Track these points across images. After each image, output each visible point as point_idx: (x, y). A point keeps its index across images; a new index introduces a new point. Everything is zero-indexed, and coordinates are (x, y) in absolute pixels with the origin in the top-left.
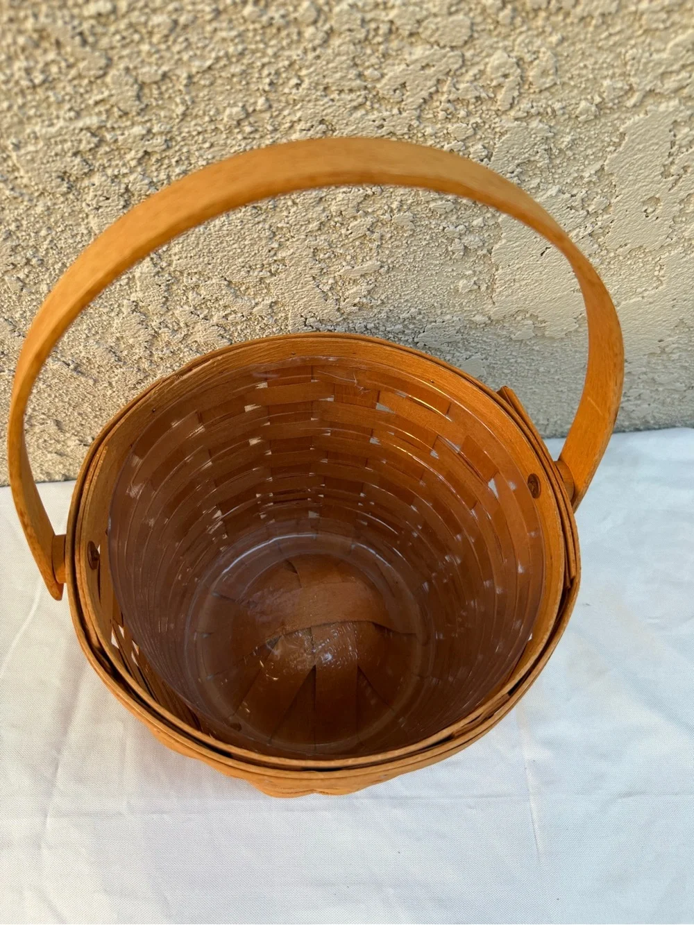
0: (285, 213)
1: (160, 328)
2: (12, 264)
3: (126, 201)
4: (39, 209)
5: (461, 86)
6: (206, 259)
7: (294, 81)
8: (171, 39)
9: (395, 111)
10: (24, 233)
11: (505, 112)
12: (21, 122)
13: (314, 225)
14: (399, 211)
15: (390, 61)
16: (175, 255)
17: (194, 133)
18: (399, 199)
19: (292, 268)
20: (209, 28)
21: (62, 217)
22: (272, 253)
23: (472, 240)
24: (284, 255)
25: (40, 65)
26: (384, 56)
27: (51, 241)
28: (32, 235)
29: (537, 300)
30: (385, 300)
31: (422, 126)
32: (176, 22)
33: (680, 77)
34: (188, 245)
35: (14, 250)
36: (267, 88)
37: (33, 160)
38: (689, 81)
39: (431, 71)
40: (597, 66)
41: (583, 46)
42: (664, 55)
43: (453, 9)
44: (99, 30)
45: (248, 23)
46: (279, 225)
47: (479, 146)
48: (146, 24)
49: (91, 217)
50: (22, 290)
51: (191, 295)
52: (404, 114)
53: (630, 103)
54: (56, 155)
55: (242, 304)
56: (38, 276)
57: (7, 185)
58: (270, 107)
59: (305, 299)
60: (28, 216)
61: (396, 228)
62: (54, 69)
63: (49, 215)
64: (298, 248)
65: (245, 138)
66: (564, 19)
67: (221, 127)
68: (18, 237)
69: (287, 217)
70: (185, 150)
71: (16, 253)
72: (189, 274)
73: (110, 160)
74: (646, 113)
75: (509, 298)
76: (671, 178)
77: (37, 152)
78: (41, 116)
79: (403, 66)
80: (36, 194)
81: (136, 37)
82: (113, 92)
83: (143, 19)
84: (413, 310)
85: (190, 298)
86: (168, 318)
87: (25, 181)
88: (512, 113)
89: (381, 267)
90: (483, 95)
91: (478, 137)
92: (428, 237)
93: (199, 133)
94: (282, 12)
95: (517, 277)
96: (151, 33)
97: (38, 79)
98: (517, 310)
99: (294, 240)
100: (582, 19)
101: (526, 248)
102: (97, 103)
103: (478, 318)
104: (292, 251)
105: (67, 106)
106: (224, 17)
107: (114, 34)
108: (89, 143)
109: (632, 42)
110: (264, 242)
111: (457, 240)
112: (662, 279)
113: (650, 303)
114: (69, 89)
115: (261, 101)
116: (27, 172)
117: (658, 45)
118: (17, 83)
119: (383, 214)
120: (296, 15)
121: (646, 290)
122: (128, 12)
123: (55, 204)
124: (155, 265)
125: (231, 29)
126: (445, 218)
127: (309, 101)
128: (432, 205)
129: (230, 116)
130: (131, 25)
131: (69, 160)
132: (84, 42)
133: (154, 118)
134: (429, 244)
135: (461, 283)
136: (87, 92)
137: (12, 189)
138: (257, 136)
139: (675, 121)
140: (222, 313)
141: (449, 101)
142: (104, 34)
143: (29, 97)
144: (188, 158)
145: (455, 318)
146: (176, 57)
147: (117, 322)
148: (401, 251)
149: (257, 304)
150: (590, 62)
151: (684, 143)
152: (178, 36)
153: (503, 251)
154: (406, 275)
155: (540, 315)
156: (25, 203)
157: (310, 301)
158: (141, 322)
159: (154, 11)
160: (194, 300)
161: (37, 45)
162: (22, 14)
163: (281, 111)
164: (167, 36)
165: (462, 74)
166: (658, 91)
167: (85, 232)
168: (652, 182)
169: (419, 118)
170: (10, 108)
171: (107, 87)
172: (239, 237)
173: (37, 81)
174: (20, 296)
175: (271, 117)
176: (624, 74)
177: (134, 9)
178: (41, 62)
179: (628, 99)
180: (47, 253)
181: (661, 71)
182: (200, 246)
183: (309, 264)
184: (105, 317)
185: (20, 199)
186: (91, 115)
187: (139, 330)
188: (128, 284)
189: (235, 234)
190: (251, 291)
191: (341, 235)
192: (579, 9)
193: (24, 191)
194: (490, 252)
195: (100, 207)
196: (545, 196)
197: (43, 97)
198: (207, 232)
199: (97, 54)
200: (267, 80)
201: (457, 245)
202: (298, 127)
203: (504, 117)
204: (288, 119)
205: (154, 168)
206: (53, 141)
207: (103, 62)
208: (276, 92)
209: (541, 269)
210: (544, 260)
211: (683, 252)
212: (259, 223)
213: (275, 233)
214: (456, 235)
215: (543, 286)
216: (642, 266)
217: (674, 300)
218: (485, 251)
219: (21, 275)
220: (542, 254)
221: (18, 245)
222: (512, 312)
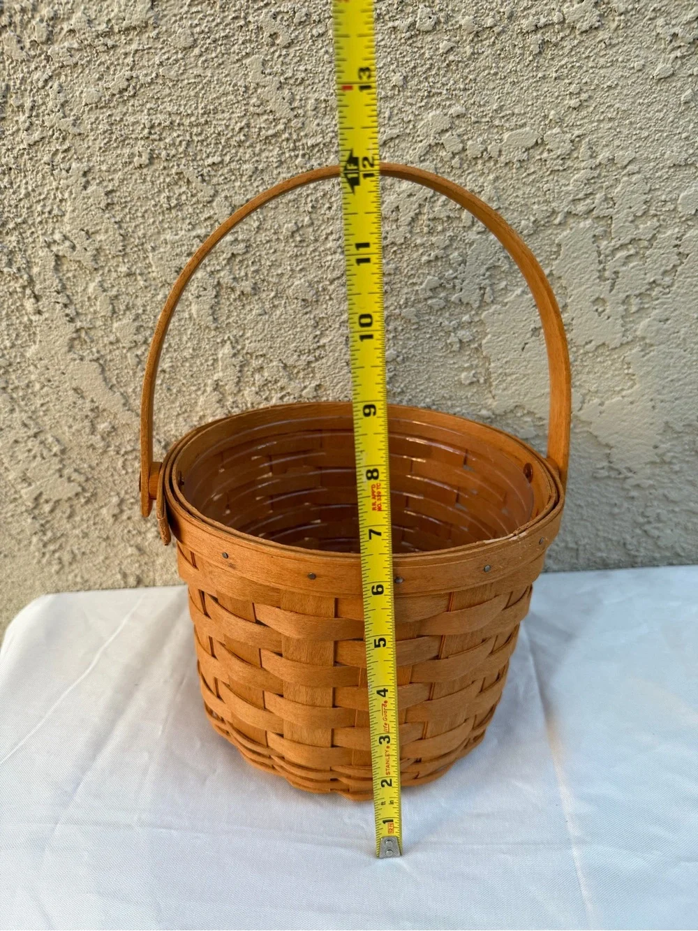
0: (324, 306)
1: (232, 408)
2: (135, 341)
3: (217, 292)
5: (436, 209)
6: (269, 343)
7: (327, 205)
8: (253, 178)
9: (394, 227)
11: (470, 228)
12: (159, 233)
14: (406, 307)
15: (387, 193)
16: (248, 339)
17: (264, 242)
18: (404, 296)
19: (331, 354)
20: (275, 172)
22: (316, 340)
23: (464, 334)
24: (325, 341)
25: (176, 196)
26: (383, 189)
28: (152, 317)
29: (529, 395)
30: (405, 389)
31: (413, 239)
32: (256, 168)
33: (586, 202)
35: (138, 329)
36: (310, 210)
37: (161, 258)
38: (594, 206)
39: (414, 198)
40: (526, 196)
41: (512, 181)
42: (570, 188)
43: (422, 158)
44: (213, 173)
45: (299, 168)
46: (321, 316)
47: (456, 254)
48: (239, 169)
49: (193, 304)
50: (138, 365)
51: (257, 376)
52: (400, 229)
53: (557, 221)
54: (177, 255)
55: (293, 387)
58: (312, 224)
59: (341, 384)
60: (152, 302)
61: (405, 322)
62: (184, 197)
64: (334, 336)
65: (296, 246)
66: (495, 165)
67: (282, 238)
68: (142, 320)
69: (326, 309)
70: (258, 254)
71: (139, 333)
72: (257, 357)
73: (209, 261)
74: (571, 229)
75: (506, 392)
76: (607, 282)
77: (165, 252)
78: (171, 228)
79: (396, 195)
80: (160, 285)
81: (233, 178)
82: (217, 212)
83: (238, 167)
84: (428, 400)
85: (256, 379)
86: (239, 398)
87: (155, 274)
88: (475, 229)
89: (398, 356)
90: (452, 215)
91: (454, 247)
92: (430, 331)
93: (268, 242)
94: (319, 162)
95: (507, 371)
96: (242, 175)
97: (173, 203)
98: (515, 404)
99: (331, 328)
100: (507, 164)
101: (508, 343)
102: (206, 220)
103: (484, 412)
104: (330, 338)
105: (188, 221)
106: (285, 165)
107: (221, 176)
108: (198, 246)
109: (545, 179)
110: (310, 330)
111: (452, 334)
112: (633, 378)
113: (632, 403)
114: (191, 210)
115: (307, 219)
116: (157, 267)
117: (563, 181)
118: (161, 206)
119: (395, 309)
120: (327, 163)
121: (622, 390)
122: (229, 162)
124: (233, 348)
125: (289, 172)
126: (441, 314)
127: (337, 219)
128: (429, 302)
129: (287, 229)
130: (231, 170)
131: (184, 258)
132: (203, 181)
133: (239, 230)
134: (431, 337)
135: (463, 375)
136: (201, 212)
137: (145, 281)
138: (305, 245)
139: (594, 236)
140: (279, 395)
141: (429, 220)
142: (215, 176)
143: (166, 216)
144: (260, 261)
145: (464, 411)
146: (256, 190)
147: (202, 400)
148: (411, 343)
149: (305, 387)
150: (520, 193)
151: (608, 252)
152: (258, 177)
153: (490, 345)
154: (418, 366)
155: (536, 411)
156: (152, 292)
157: (345, 385)
158: (219, 401)
159: (245, 162)
160: (259, 381)
161: (176, 183)
162: (171, 165)
163: (320, 226)
164: (251, 176)
165: (435, 201)
166: (574, 212)
167: (187, 316)
168: (593, 285)
169: (411, 232)
170: (154, 222)
171: (213, 209)
173: (172, 205)
175: (313, 231)
176: (545, 201)
177: (233, 161)
178: (177, 192)
179: (555, 219)
181: (571, 198)
182: (266, 332)
183: (343, 351)
184: (193, 396)
185: (149, 289)
186: (201, 228)
187: (217, 408)
188: (213, 365)
190: (301, 375)
192: (502, 158)
193: (153, 283)
194: (480, 345)
195: (200, 296)
196: (513, 296)
197: (175, 215)
198: (271, 320)
199: (210, 187)
200: (310, 205)
201: (453, 339)
202: (331, 238)
203: (469, 232)
204: (324, 232)
205: (237, 268)
206: (176, 245)
207: (212, 192)
208: (316, 213)
209: (525, 363)
210: (526, 355)
211: (642, 350)
212: (306, 313)
213: (317, 323)
214: (451, 329)
215: (531, 381)
216: (612, 365)
217: (652, 400)
218: (476, 345)
219: (139, 353)
220: (523, 349)
221: (141, 326)
222: (511, 407)
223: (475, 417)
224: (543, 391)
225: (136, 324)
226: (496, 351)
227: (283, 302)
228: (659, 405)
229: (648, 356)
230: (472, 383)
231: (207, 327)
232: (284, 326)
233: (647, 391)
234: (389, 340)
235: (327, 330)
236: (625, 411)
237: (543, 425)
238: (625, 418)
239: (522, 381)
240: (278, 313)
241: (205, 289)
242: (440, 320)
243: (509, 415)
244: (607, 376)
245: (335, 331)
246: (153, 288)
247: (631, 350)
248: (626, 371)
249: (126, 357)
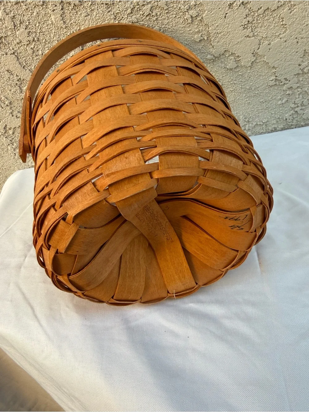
2: (29, 40)
3: (62, 6)
4: (35, 14)
10: (31, 26)
13: (129, 11)
21: (43, 17)
23: (193, 12)
27: (40, 29)
28: (34, 26)
29: (231, 44)
34: (86, 25)
46: (117, 12)
49: (52, 15)
50: (33, 54)
56: (38, 47)
57: (24, 4)
60: (32, 17)
61: (161, 9)
63: (38, 16)
68: (29, 28)
71: (30, 36)
75: (219, 43)
80: (33, 7)
92: (175, 13)
95: (218, 31)
98: (224, 50)
99: (124, 19)
101: (217, 14)
103: (209, 56)
111: (187, 13)
112: (286, 26)
113: (286, 41)
119: (154, 3)
121: (280, 34)
123: (40, 11)
134: (176, 17)
135: (196, 36)
137: (26, 5)
148: (166, 21)
153: (207, 17)
155: (236, 52)
156: (30, 12)
167: (51, 23)
172: (103, 20)
174: (33, 57)
180: (40, 35)
189: (102, 18)
191: (141, 14)
193: (29, 6)
194: (202, 18)
195: (54, 10)
198: (92, 18)
201: (188, 16)
209: (227, 25)
210: (227, 20)
211: (290, 9)
212: (109, 12)
213: (116, 16)
214: (186, 10)
215: (231, 35)
216: (274, 20)
217: (296, 38)
218: (200, 18)
219: (32, 47)
220: (225, 17)
221: (30, 32)
222: (223, 52)
223: (205, 59)
224: (238, 41)
225: (27, 31)
226: (211, 20)
227: (96, 6)
228: (300, 41)
229: (293, 12)
230: (201, 41)
231: (61, 27)
232: (99, 21)
233: (294, 33)
234: (154, 21)
235: (121, 20)
236: (282, 47)
237: (240, 60)
238: (282, 51)
239: (227, 36)
240: (95, 13)
241: (56, 6)
242: (179, 6)
243: (222, 57)
244: (271, 27)
245: (125, 20)
246: (30, 9)
247: (283, 9)
248: (282, 23)
249: (27, 50)
